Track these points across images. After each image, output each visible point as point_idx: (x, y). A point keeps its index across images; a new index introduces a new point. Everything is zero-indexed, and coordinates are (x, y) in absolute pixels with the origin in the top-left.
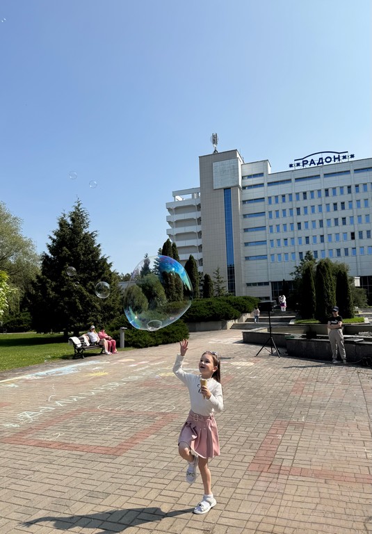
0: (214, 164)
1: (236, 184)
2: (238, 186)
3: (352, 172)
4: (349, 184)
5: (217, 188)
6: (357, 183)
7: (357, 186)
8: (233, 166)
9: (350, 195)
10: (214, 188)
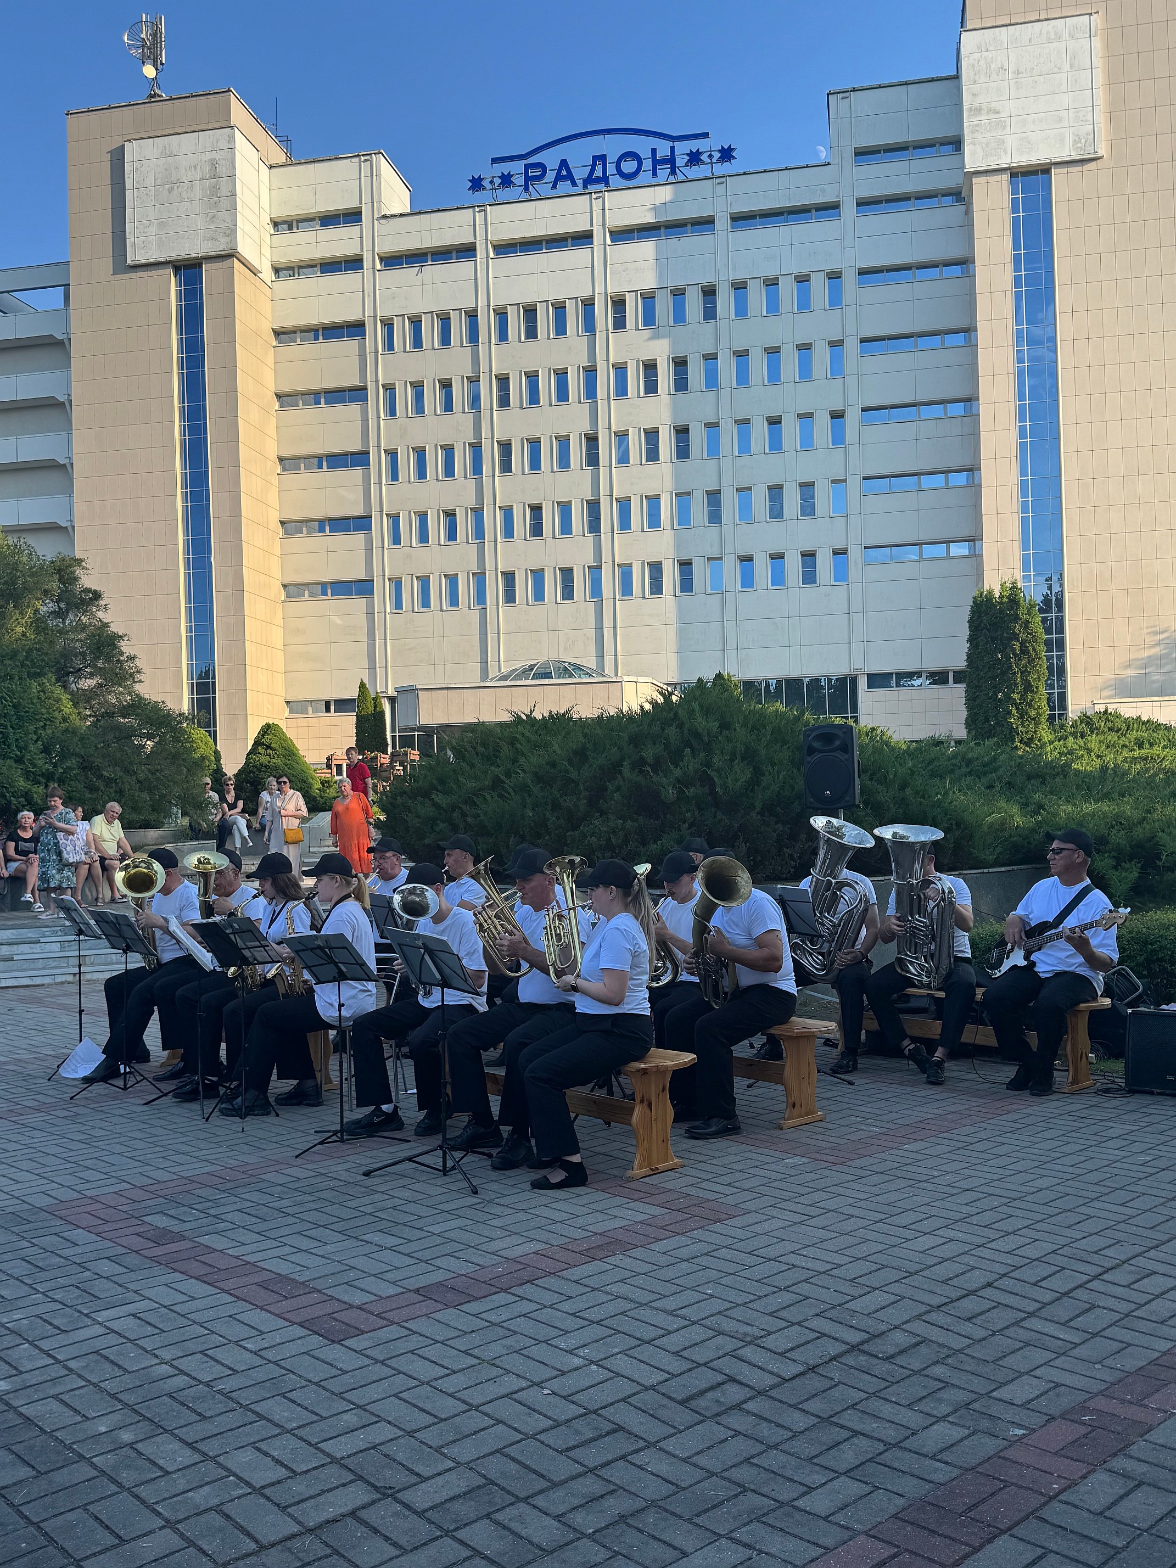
0: (133, 150)
1: (222, 247)
2: (232, 254)
3: (722, 223)
4: (708, 279)
5: (143, 258)
6: (740, 275)
7: (740, 286)
8: (211, 163)
9: (710, 325)
10: (129, 262)
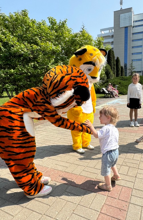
0: (121, 15)
1: (130, 25)
2: (131, 26)
5: (121, 27)
8: (130, 16)
10: (120, 27)
